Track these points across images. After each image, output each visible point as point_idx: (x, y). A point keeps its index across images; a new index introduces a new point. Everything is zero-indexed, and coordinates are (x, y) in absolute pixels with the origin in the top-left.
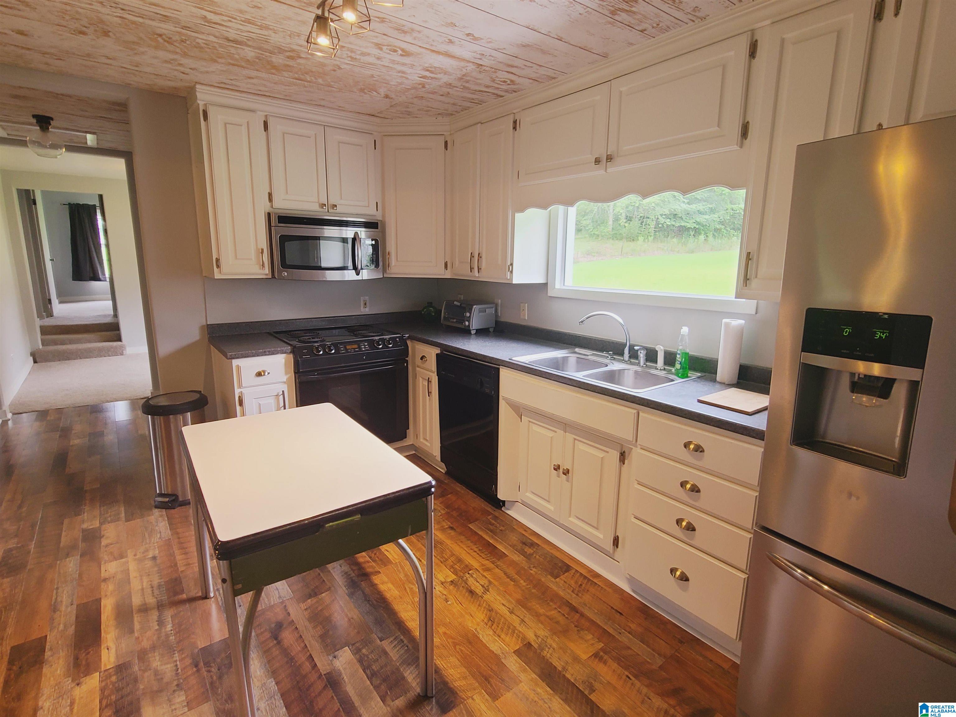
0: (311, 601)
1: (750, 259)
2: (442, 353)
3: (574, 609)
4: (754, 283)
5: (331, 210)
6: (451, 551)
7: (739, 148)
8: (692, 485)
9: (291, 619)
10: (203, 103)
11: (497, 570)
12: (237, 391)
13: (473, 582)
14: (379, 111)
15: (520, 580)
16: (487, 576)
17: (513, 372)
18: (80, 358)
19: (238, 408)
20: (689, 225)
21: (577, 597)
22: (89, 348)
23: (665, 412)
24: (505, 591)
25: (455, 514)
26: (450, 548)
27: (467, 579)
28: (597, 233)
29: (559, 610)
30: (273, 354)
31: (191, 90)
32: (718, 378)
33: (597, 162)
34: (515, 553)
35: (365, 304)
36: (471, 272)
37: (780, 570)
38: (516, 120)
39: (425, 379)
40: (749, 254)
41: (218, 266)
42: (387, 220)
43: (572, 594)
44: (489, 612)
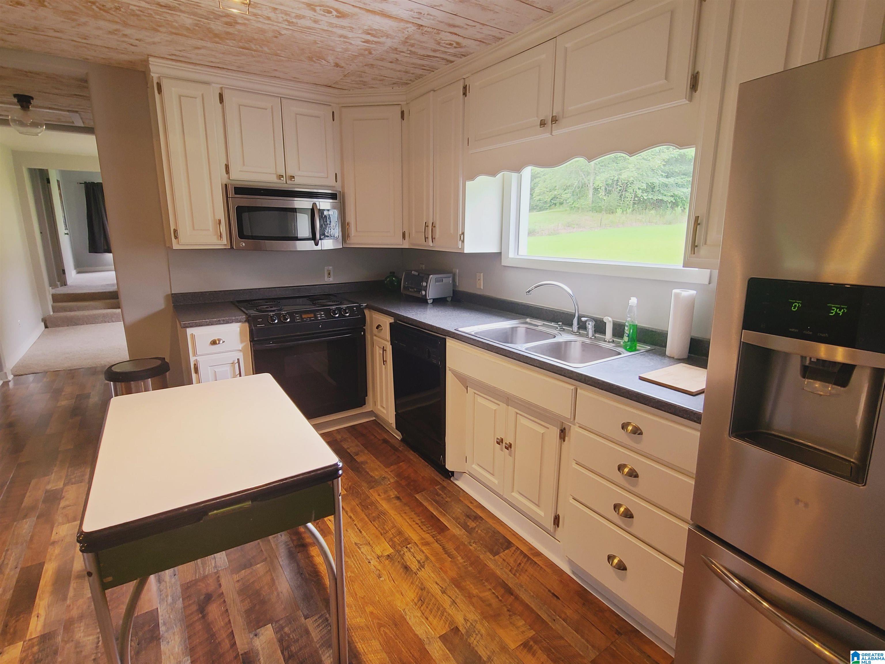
0: (245, 572)
1: (699, 224)
2: (395, 322)
3: (509, 591)
4: (703, 251)
5: (289, 182)
6: (393, 523)
7: (688, 102)
8: (630, 469)
9: (221, 592)
10: (157, 75)
11: (436, 545)
12: (192, 360)
13: (410, 556)
14: (334, 82)
15: (458, 557)
16: (425, 551)
17: (459, 343)
18: (87, 324)
19: (194, 375)
20: (665, 199)
21: (515, 577)
22: (95, 315)
23: (602, 390)
24: (441, 568)
25: (403, 483)
26: (393, 519)
27: (404, 554)
28: (577, 205)
29: (494, 591)
30: (227, 322)
31: (145, 63)
32: (667, 353)
33: (542, 125)
34: (458, 527)
35: (329, 274)
36: (425, 241)
37: (716, 577)
38: (466, 85)
39: (381, 348)
40: (697, 218)
41: (176, 237)
42: (346, 191)
43: (510, 573)
44: (421, 591)
